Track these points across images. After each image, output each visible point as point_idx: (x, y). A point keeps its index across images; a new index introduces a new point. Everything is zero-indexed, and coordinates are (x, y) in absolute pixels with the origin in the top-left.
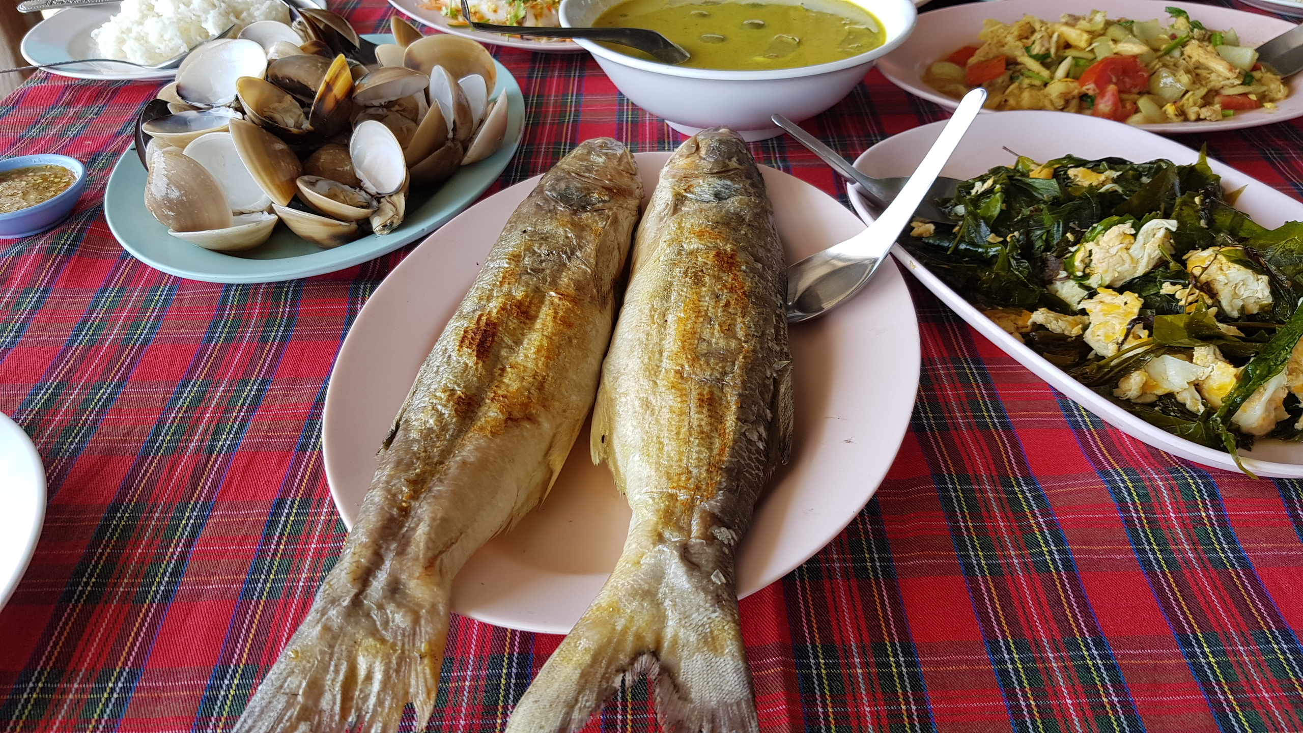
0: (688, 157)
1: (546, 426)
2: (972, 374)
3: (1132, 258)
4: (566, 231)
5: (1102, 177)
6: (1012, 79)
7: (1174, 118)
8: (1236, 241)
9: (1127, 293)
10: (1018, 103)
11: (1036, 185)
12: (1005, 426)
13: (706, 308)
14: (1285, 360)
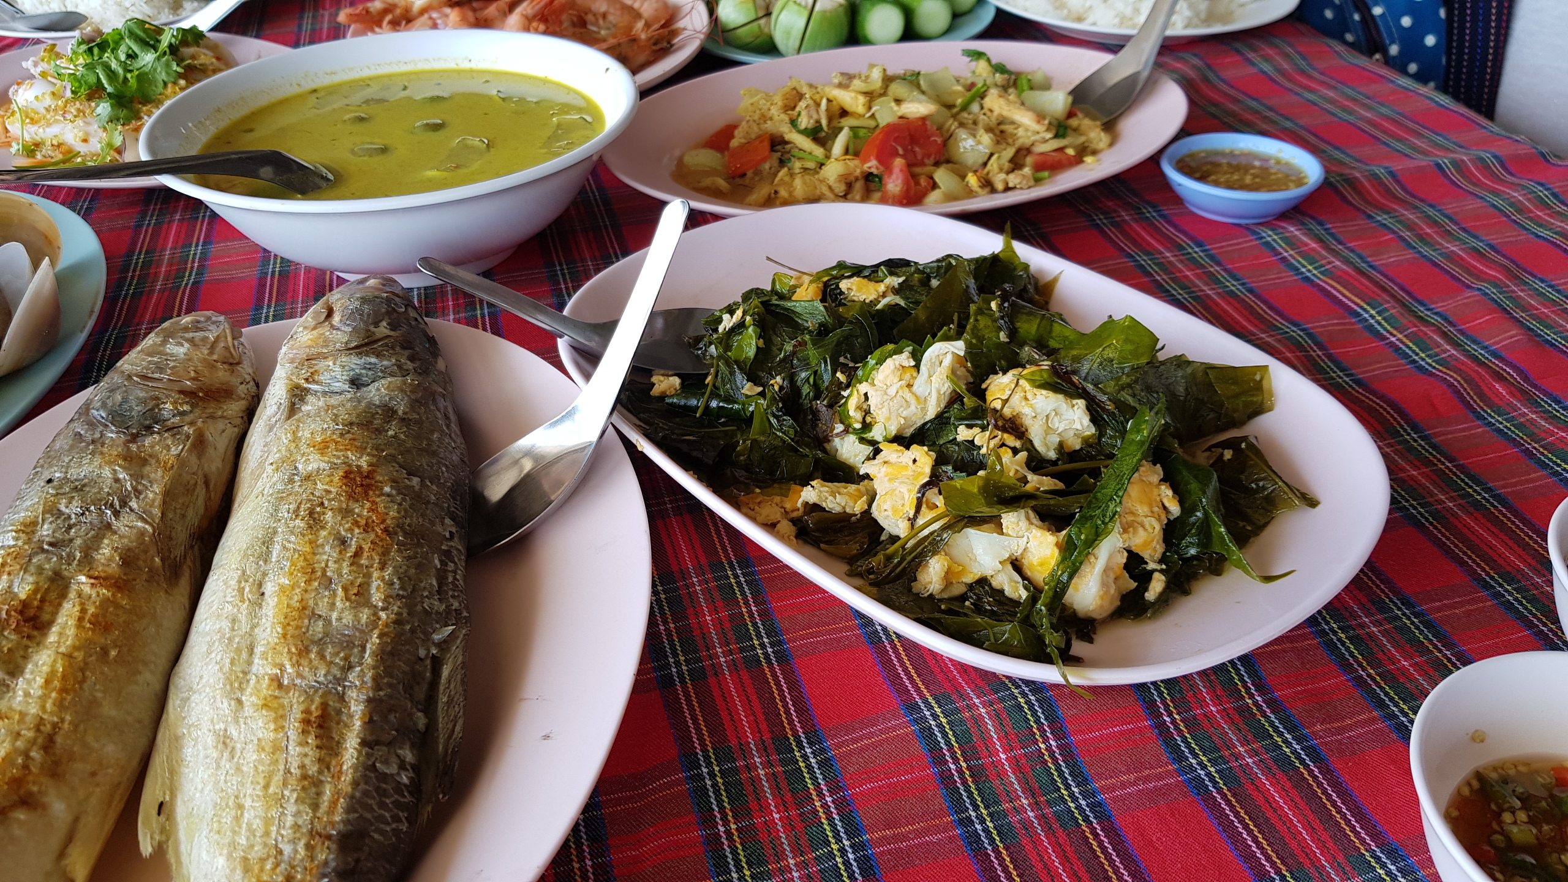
0: (314, 328)
1: (59, 808)
2: (739, 584)
3: (917, 397)
4: (115, 471)
5: (882, 287)
6: (782, 163)
7: (979, 190)
8: (1044, 354)
9: (914, 447)
10: (790, 193)
11: (798, 310)
12: (782, 658)
13: (323, 565)
14: (1114, 515)
